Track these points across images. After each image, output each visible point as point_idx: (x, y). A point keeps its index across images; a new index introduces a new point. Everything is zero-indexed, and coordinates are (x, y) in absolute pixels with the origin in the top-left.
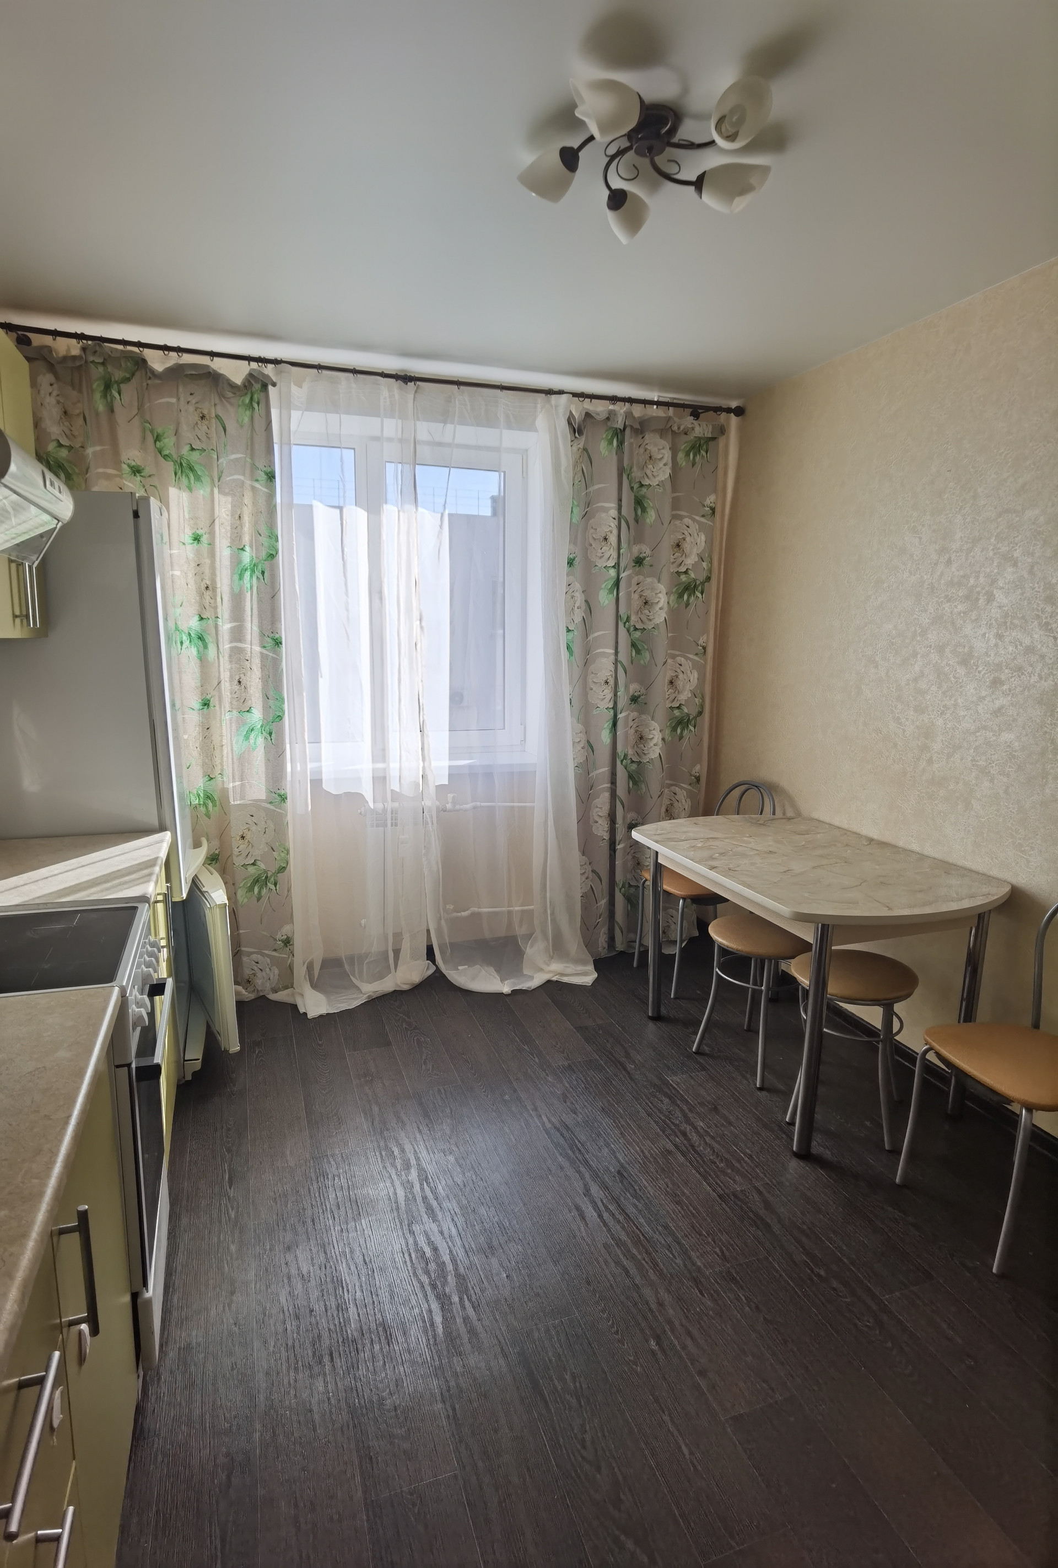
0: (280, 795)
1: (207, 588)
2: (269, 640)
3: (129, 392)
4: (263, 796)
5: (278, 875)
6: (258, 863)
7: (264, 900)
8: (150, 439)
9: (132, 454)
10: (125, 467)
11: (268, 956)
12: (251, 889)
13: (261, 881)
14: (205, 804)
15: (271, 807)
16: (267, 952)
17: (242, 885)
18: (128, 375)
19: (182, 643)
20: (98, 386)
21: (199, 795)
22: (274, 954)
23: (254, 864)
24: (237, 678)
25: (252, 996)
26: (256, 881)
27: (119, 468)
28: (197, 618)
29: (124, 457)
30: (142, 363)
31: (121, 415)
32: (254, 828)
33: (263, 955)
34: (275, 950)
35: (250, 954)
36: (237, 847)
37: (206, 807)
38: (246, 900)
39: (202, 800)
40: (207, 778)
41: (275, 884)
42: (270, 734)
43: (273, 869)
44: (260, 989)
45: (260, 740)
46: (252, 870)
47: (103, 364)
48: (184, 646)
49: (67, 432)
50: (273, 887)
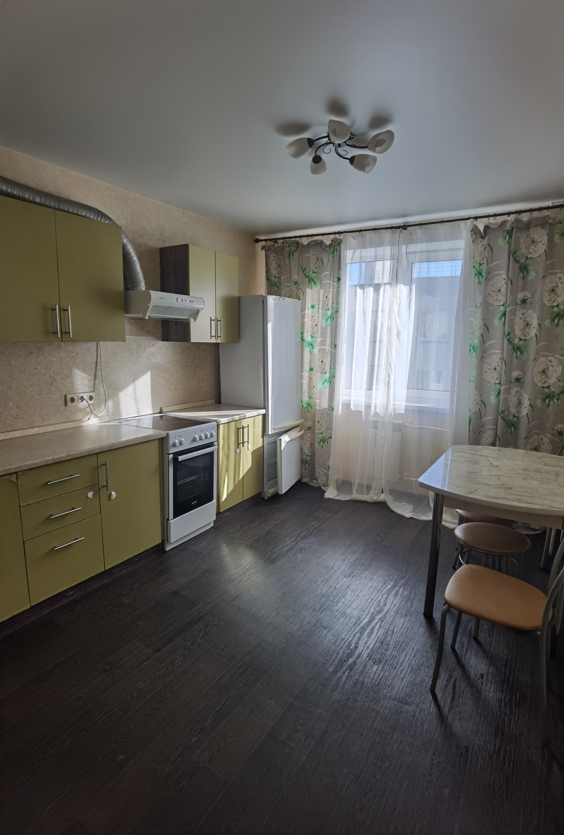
0: (332, 408)
1: (316, 325)
2: (333, 345)
3: (296, 254)
4: (327, 407)
5: (329, 439)
6: (323, 433)
7: (324, 448)
8: (301, 271)
9: (295, 278)
10: (292, 282)
11: (323, 471)
12: (319, 443)
13: (323, 440)
14: (307, 407)
15: (329, 412)
16: (322, 469)
17: (317, 440)
18: (296, 249)
19: (306, 346)
20: (287, 254)
21: (306, 403)
22: (325, 470)
23: (321, 433)
24: (321, 360)
25: (317, 485)
26: (322, 440)
27: (291, 283)
28: (310, 337)
29: (292, 279)
30: (298, 244)
31: (293, 263)
32: (323, 419)
33: (321, 470)
34: (325, 469)
35: (318, 468)
36: (317, 426)
37: (308, 409)
38: (318, 447)
39: (307, 405)
40: (309, 398)
41: (328, 443)
42: (331, 383)
43: (328, 437)
44: (319, 483)
45: (328, 385)
46: (320, 435)
47: (289, 246)
48: (307, 347)
49: (279, 272)
50: (327, 444)
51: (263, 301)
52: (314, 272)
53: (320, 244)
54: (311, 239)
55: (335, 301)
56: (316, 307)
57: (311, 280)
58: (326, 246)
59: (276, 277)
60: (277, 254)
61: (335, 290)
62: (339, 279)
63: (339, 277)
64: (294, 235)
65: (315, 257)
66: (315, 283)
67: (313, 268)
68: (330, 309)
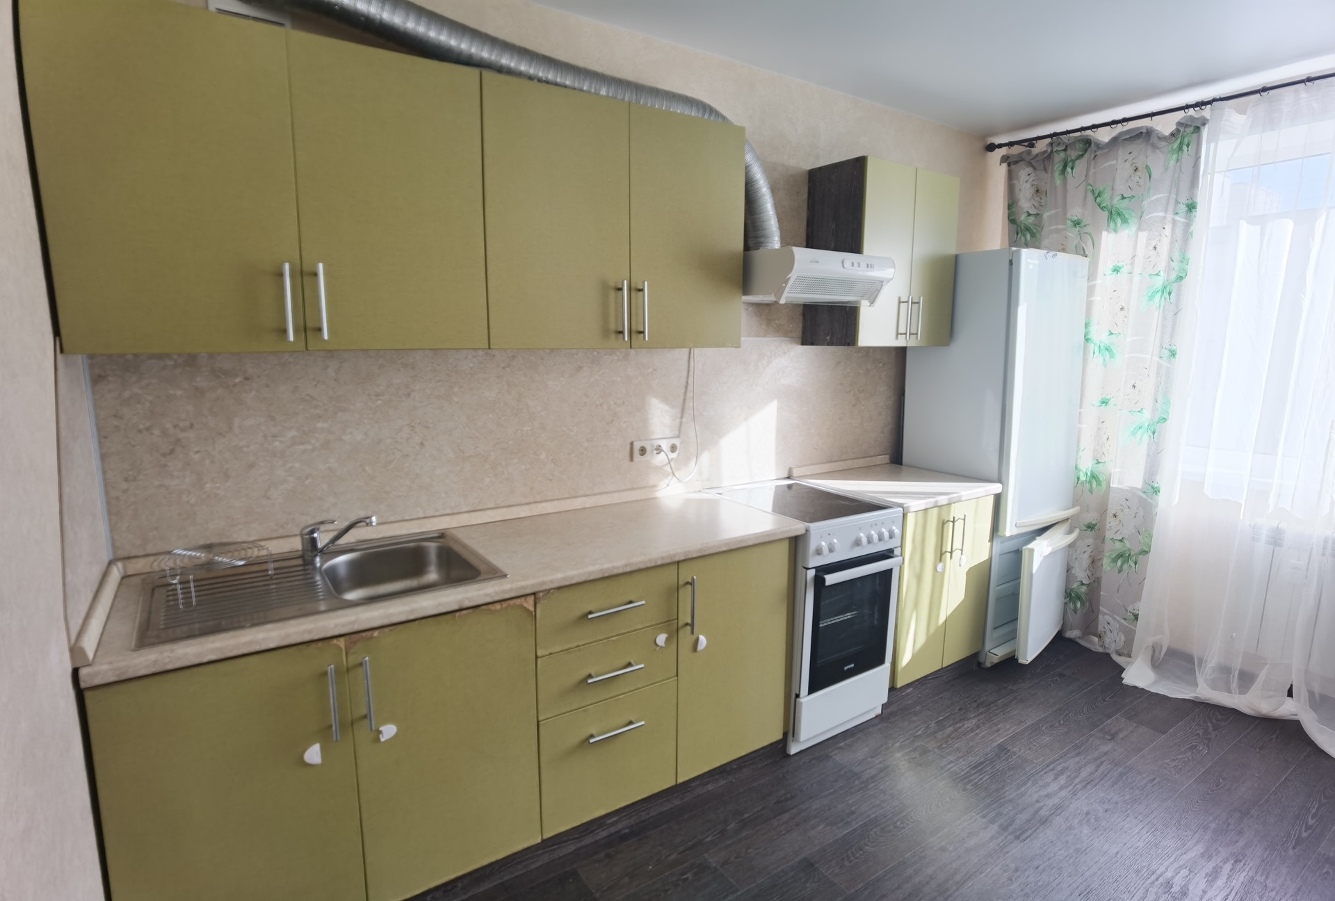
0: (1153, 488)
1: (1122, 309)
2: (1166, 351)
3: (1081, 165)
4: (1139, 485)
5: (1140, 556)
6: (1125, 541)
7: (1124, 574)
8: (1090, 196)
9: (1075, 212)
10: (1069, 222)
11: (1118, 622)
12: (1115, 560)
13: (1123, 556)
14: (1090, 481)
15: (1144, 496)
16: (1117, 618)
17: (1108, 554)
18: (1081, 153)
19: (1094, 353)
20: (1058, 167)
21: (1087, 474)
22: (1123, 621)
23: (1121, 541)
24: (1132, 383)
25: (1100, 650)
26: (1120, 556)
27: (1065, 224)
28: (1107, 333)
29: (1069, 216)
30: (1088, 142)
31: (1071, 182)
32: (1126, 511)
33: (1114, 619)
34: (1125, 619)
35: (1105, 614)
36: (1111, 523)
37: (1091, 485)
38: (1109, 568)
39: (1088, 478)
40: (1095, 462)
41: (1136, 563)
42: (1154, 433)
43: (1135, 550)
44: (1107, 646)
45: (1146, 437)
46: (1118, 544)
47: (1065, 150)
48: (1095, 355)
49: (1036, 204)
50: (1133, 565)
51: (1011, 262)
52: (1123, 198)
53: (1145, 136)
54: (1119, 128)
55: (1176, 255)
56: (1125, 270)
57: (1114, 215)
58: (1162, 138)
59: (1029, 215)
60: (1035, 169)
61: (1179, 231)
62: (1191, 207)
63: (1190, 202)
64: (1078, 126)
65: (1128, 164)
66: (1125, 221)
67: (1121, 187)
68: (1162, 273)
